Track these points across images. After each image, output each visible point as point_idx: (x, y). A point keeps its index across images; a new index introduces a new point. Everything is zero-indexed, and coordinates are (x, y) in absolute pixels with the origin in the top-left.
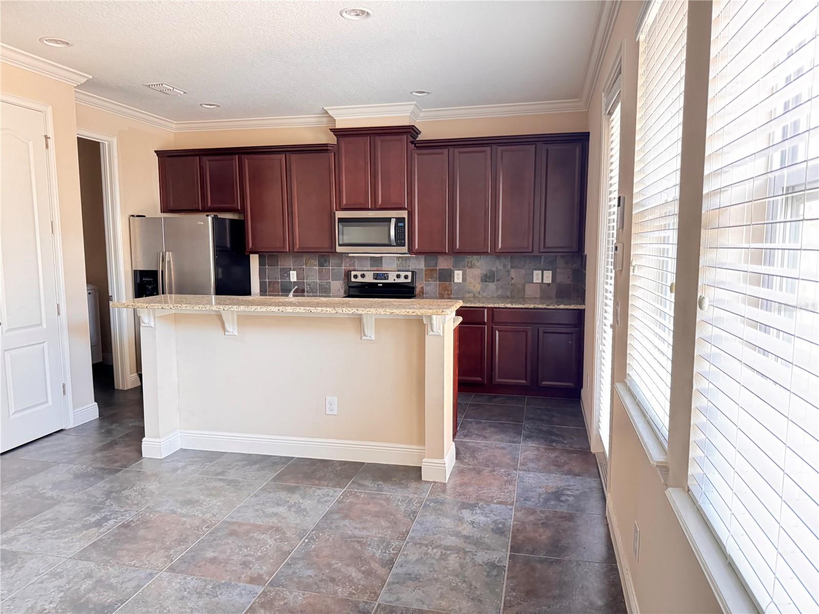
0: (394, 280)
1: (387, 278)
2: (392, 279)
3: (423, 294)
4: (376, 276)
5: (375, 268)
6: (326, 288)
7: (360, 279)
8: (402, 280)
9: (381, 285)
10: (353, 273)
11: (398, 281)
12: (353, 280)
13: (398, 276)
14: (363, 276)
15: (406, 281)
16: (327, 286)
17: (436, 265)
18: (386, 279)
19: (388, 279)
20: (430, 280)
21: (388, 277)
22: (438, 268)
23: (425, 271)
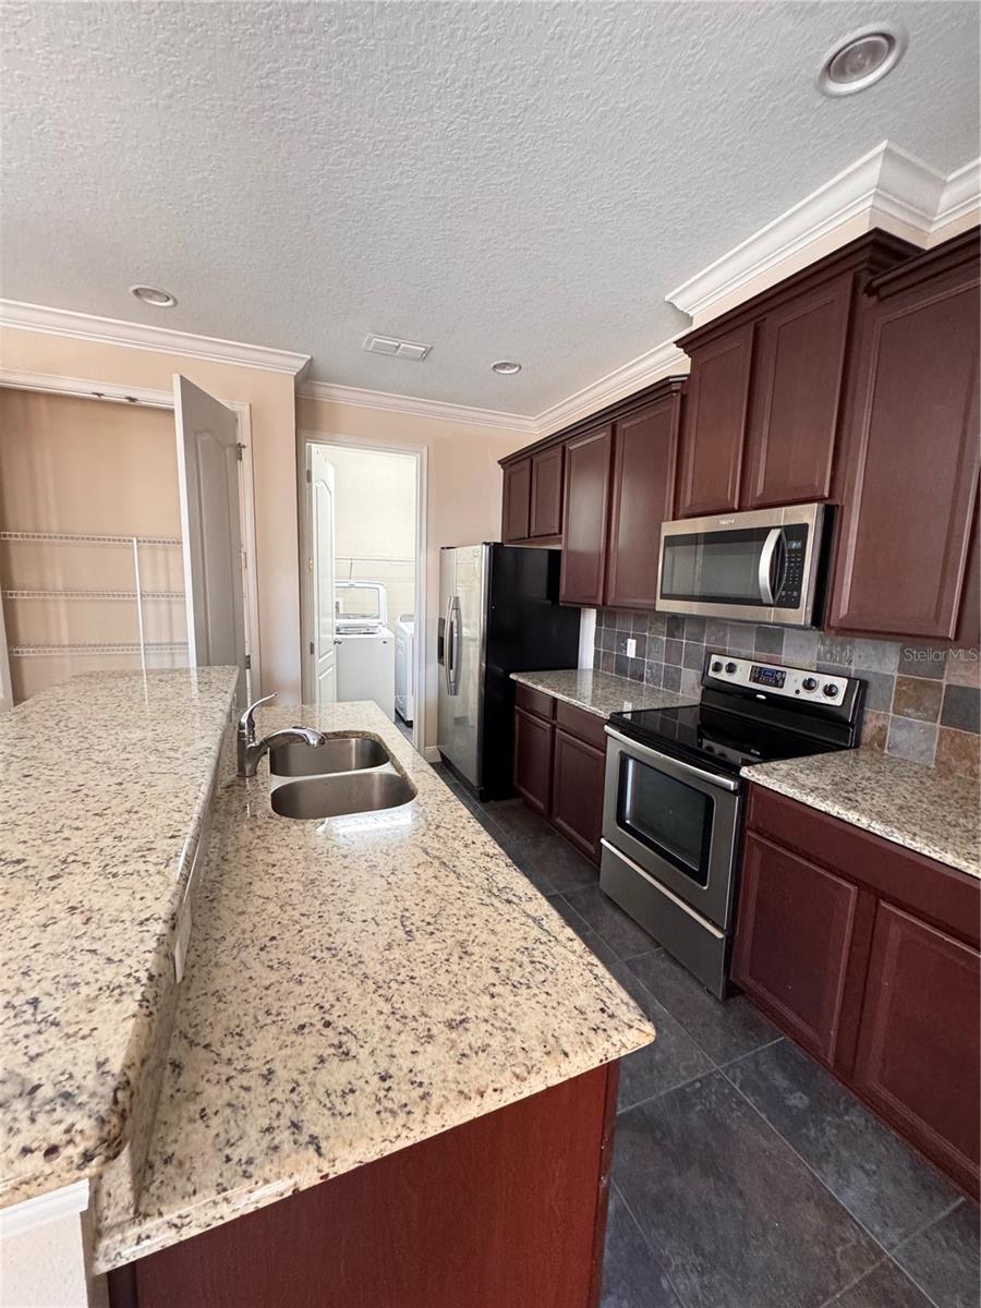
0: (797, 692)
1: (780, 683)
2: (792, 687)
3: (882, 745)
4: (758, 675)
5: (763, 655)
6: (673, 680)
7: (723, 676)
8: (817, 696)
9: (763, 697)
10: (715, 658)
11: (805, 695)
12: (711, 673)
13: (809, 685)
14: (731, 669)
15: (828, 700)
16: (675, 676)
17: (940, 669)
18: (776, 686)
19: (782, 687)
20: (909, 711)
21: (784, 680)
22: (945, 682)
23: (898, 684)
